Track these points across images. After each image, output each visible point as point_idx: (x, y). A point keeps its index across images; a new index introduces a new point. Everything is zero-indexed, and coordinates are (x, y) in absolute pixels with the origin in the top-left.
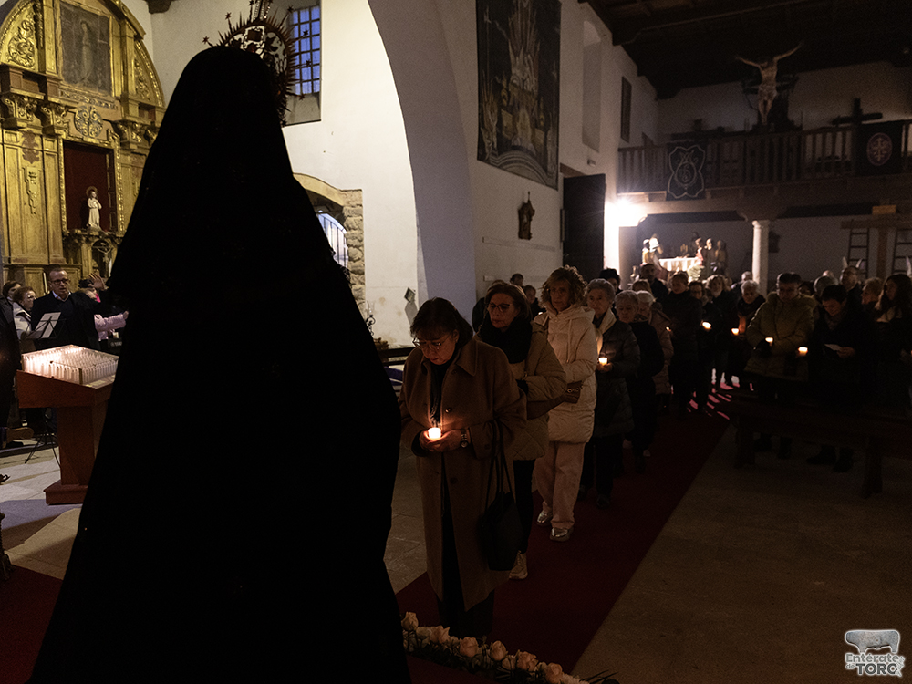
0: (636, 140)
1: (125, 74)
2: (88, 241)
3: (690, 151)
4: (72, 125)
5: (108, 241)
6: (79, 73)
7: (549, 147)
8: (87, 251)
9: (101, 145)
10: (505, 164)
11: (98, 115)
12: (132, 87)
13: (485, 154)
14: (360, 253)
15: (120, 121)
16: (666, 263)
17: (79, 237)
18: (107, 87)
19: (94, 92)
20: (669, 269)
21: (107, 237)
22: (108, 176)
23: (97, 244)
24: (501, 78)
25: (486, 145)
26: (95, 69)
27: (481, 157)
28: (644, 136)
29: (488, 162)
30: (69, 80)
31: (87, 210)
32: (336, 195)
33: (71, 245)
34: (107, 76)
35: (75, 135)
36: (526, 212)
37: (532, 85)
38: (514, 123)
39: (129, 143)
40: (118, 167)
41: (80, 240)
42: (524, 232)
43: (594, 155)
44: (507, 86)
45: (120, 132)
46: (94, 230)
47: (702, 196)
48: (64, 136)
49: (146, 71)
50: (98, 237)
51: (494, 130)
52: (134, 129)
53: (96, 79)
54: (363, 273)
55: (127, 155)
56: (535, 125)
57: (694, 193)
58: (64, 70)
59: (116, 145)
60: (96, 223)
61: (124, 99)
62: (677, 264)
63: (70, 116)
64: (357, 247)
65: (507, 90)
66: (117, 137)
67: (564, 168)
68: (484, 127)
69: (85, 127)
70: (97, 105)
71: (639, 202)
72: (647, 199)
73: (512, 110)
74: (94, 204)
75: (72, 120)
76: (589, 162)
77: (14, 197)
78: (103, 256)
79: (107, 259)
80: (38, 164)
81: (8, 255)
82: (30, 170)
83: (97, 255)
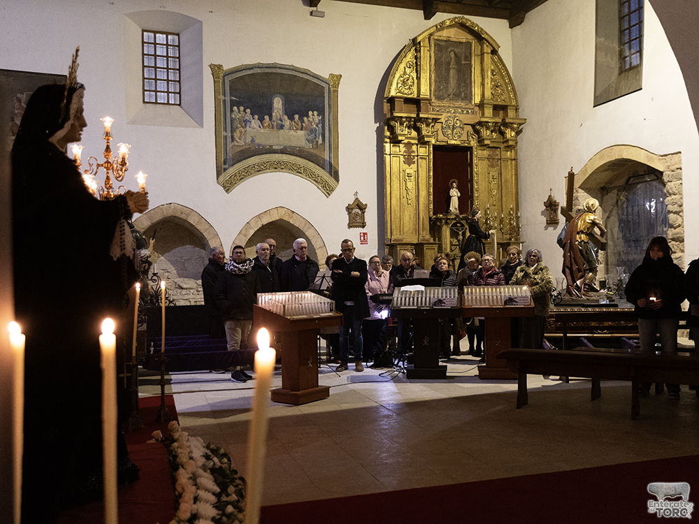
1: (483, 84)
2: (447, 223)
4: (440, 132)
5: (464, 222)
6: (447, 91)
8: (446, 232)
9: (462, 145)
11: (460, 121)
12: (489, 93)
14: (680, 218)
15: (477, 123)
17: (440, 220)
18: (468, 97)
19: (457, 104)
21: (462, 219)
22: (469, 169)
23: (454, 225)
26: (459, 85)
30: (439, 98)
31: (449, 198)
32: (656, 161)
33: (435, 228)
34: (469, 89)
35: (442, 139)
39: (483, 140)
40: (475, 161)
41: (441, 222)
45: (477, 132)
46: (453, 213)
48: (433, 142)
49: (503, 77)
50: (455, 219)
52: (488, 128)
53: (460, 93)
54: (683, 240)
55: (484, 150)
58: (435, 91)
59: (473, 143)
60: (455, 208)
61: (481, 106)
63: (438, 126)
64: (676, 213)
66: (476, 137)
69: (450, 132)
70: (459, 113)
74: (455, 193)
75: (440, 129)
77: (396, 193)
78: (458, 235)
79: (461, 237)
80: (414, 166)
81: (389, 237)
82: (408, 171)
83: (454, 234)
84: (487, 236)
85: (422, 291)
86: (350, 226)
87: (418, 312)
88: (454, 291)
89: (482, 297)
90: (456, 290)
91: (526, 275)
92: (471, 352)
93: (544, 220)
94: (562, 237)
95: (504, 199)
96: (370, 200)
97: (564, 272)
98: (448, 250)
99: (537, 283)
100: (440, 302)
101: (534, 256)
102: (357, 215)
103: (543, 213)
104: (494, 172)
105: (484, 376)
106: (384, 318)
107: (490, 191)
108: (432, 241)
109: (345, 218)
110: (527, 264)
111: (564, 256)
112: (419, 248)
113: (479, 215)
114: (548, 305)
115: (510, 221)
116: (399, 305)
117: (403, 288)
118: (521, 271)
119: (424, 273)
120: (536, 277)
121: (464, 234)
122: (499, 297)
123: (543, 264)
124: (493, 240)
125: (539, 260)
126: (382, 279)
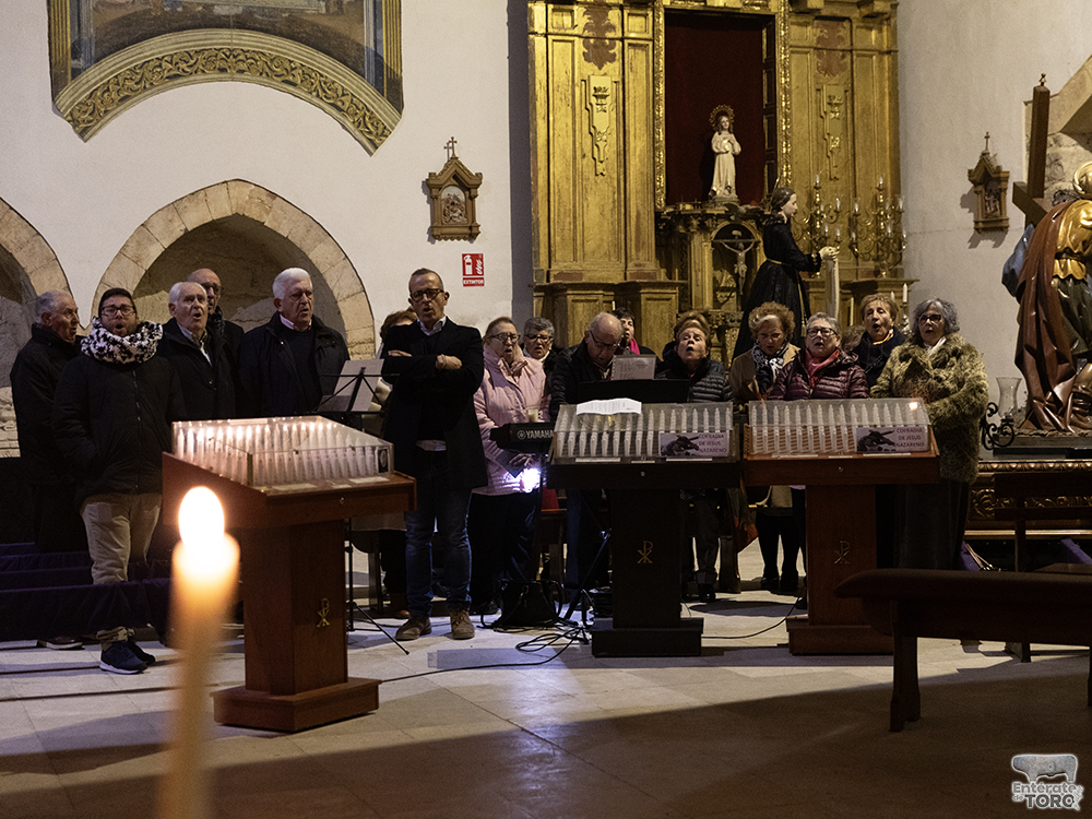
2: (703, 228)
5: (750, 225)
8: (702, 252)
9: (748, 10)
17: (685, 219)
21: (746, 217)
22: (765, 77)
23: (725, 233)
31: (710, 158)
33: (671, 240)
40: (783, 56)
41: (687, 225)
48: (667, 2)
50: (726, 217)
55: (806, 25)
60: (727, 187)
74: (725, 145)
77: (562, 143)
78: (735, 260)
79: (742, 267)
80: (613, 68)
81: (544, 265)
82: (596, 82)
83: (723, 259)
84: (814, 265)
85: (635, 416)
86: (435, 234)
87: (624, 473)
88: (723, 414)
89: (799, 431)
90: (729, 412)
91: (916, 370)
92: (769, 581)
93: (967, 219)
94: (1017, 266)
95: (860, 161)
96: (490, 161)
97: (1020, 361)
98: (708, 304)
99: (946, 393)
100: (684, 443)
101: (934, 317)
102: (453, 203)
103: (965, 202)
104: (834, 88)
105: (802, 647)
106: (528, 489)
107: (823, 138)
108: (662, 277)
109: (420, 213)
110: (920, 340)
111: (1022, 319)
112: (626, 297)
113: (791, 206)
114: (973, 451)
115: (877, 222)
116: (571, 454)
117: (582, 408)
118: (903, 358)
119: (642, 365)
120: (943, 374)
121: (750, 259)
122: (844, 430)
123: (961, 339)
124: (830, 274)
125: (948, 329)
126: (523, 381)
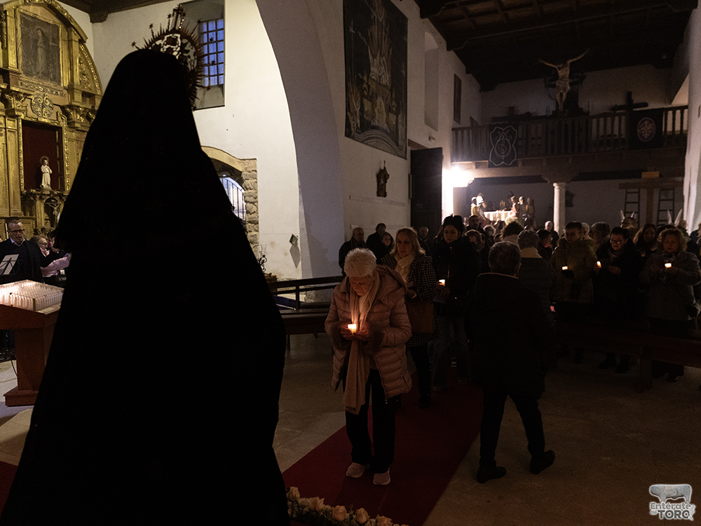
0: (465, 122)
1: (72, 69)
2: (41, 199)
3: (505, 131)
4: (29, 108)
5: (58, 198)
6: (35, 68)
7: (400, 127)
8: (40, 207)
9: (52, 124)
10: (366, 140)
11: (50, 101)
12: (77, 79)
13: (351, 132)
14: (255, 207)
15: (67, 106)
16: (489, 215)
17: (33, 195)
18: (57, 79)
19: (46, 83)
20: (491, 219)
21: (56, 195)
22: (58, 148)
23: (48, 201)
24: (363, 75)
25: (352, 125)
26: (48, 64)
27: (348, 134)
28: (471, 119)
29: (353, 138)
30: (27, 74)
31: (41, 174)
32: (236, 163)
33: (27, 202)
34: (57, 71)
35: (31, 116)
36: (382, 176)
37: (386, 80)
38: (373, 110)
39: (74, 122)
40: (65, 141)
41: (35, 197)
42: (381, 192)
43: (434, 133)
44: (368, 80)
45: (67, 114)
46: (47, 190)
47: (515, 164)
48: (23, 117)
49: (88, 67)
50: (49, 195)
51: (358, 114)
52: (78, 112)
53: (49, 73)
54: (258, 223)
55: (73, 132)
56: (389, 110)
57: (509, 162)
58: (23, 66)
59: (63, 124)
60: (48, 185)
61: (71, 89)
62: (497, 216)
63: (27, 102)
64: (253, 203)
65: (368, 84)
66: (65, 118)
67: (411, 143)
68: (350, 112)
69: (39, 109)
70: (49, 93)
71: (468, 169)
72: (474, 167)
73: (372, 99)
74: (46, 170)
75: (29, 104)
76: (430, 139)
78: (53, 210)
80: (2, 139)
83: (48, 209)
108: (23, 215)
